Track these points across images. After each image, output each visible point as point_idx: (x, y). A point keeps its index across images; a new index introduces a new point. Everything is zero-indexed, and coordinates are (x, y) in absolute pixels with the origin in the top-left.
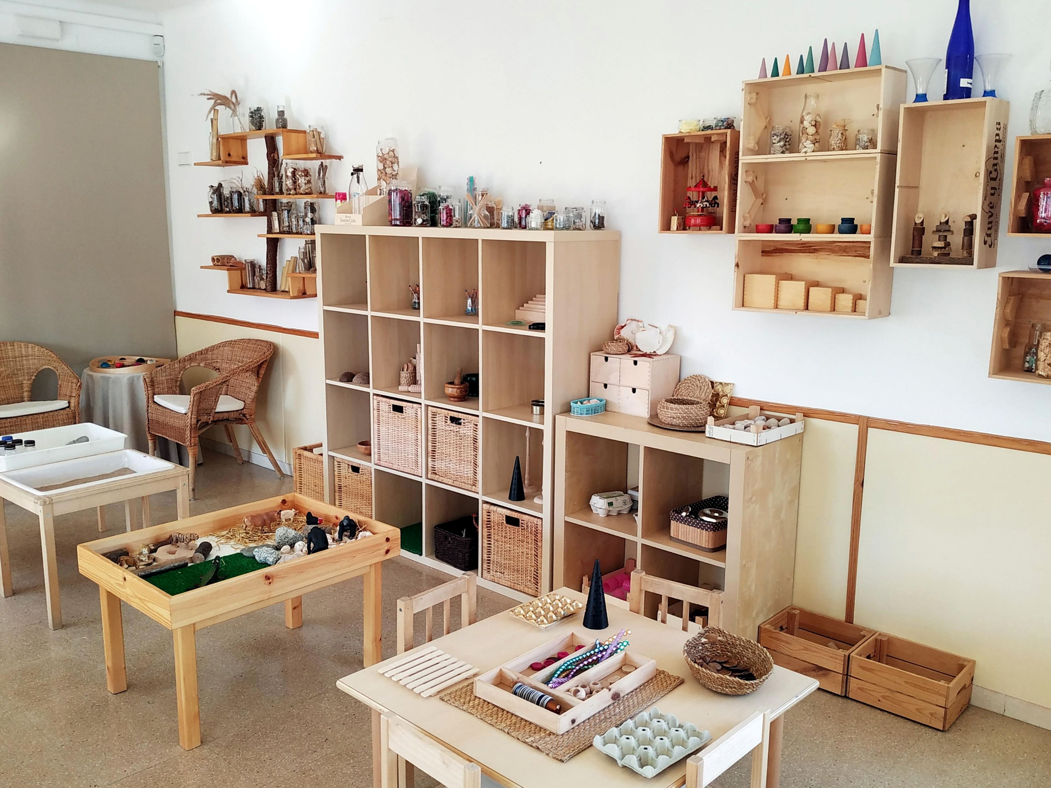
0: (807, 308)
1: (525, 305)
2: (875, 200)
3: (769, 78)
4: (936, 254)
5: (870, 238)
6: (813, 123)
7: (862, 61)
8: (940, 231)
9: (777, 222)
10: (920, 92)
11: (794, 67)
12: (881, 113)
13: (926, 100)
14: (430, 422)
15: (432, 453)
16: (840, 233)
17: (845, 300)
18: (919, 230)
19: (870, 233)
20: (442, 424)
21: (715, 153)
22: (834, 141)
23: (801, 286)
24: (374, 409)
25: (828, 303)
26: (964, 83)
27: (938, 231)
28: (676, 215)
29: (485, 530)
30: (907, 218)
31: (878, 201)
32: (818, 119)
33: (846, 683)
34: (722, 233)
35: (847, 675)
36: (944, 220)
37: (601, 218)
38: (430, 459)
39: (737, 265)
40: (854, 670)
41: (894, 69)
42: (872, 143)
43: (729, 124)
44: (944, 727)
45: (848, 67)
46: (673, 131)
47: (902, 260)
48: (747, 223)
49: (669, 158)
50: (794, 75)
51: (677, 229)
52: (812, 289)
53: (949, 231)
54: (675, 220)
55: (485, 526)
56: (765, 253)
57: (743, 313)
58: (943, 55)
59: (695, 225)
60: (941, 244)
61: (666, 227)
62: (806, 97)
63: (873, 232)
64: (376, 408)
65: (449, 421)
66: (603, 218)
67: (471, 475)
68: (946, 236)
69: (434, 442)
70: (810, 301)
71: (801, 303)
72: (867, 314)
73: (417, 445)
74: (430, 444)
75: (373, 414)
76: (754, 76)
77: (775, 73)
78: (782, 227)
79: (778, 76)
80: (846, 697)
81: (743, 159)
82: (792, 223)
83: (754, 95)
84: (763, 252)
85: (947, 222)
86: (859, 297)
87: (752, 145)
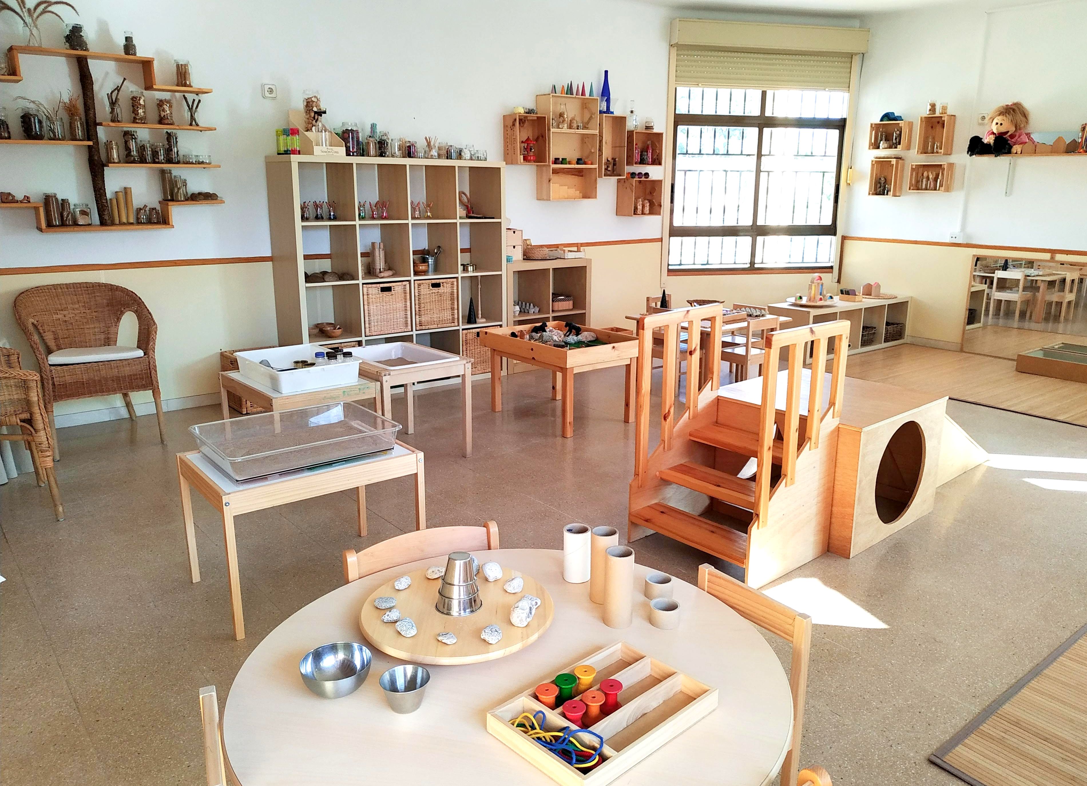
5: (596, 166)
14: (416, 291)
15: (418, 313)
20: (424, 290)
24: (363, 295)
29: (464, 346)
31: (599, 152)
64: (365, 293)
65: (431, 287)
69: (419, 304)
73: (406, 310)
74: (417, 306)
75: (362, 300)
78: (557, 161)
81: (552, 130)
82: (560, 160)
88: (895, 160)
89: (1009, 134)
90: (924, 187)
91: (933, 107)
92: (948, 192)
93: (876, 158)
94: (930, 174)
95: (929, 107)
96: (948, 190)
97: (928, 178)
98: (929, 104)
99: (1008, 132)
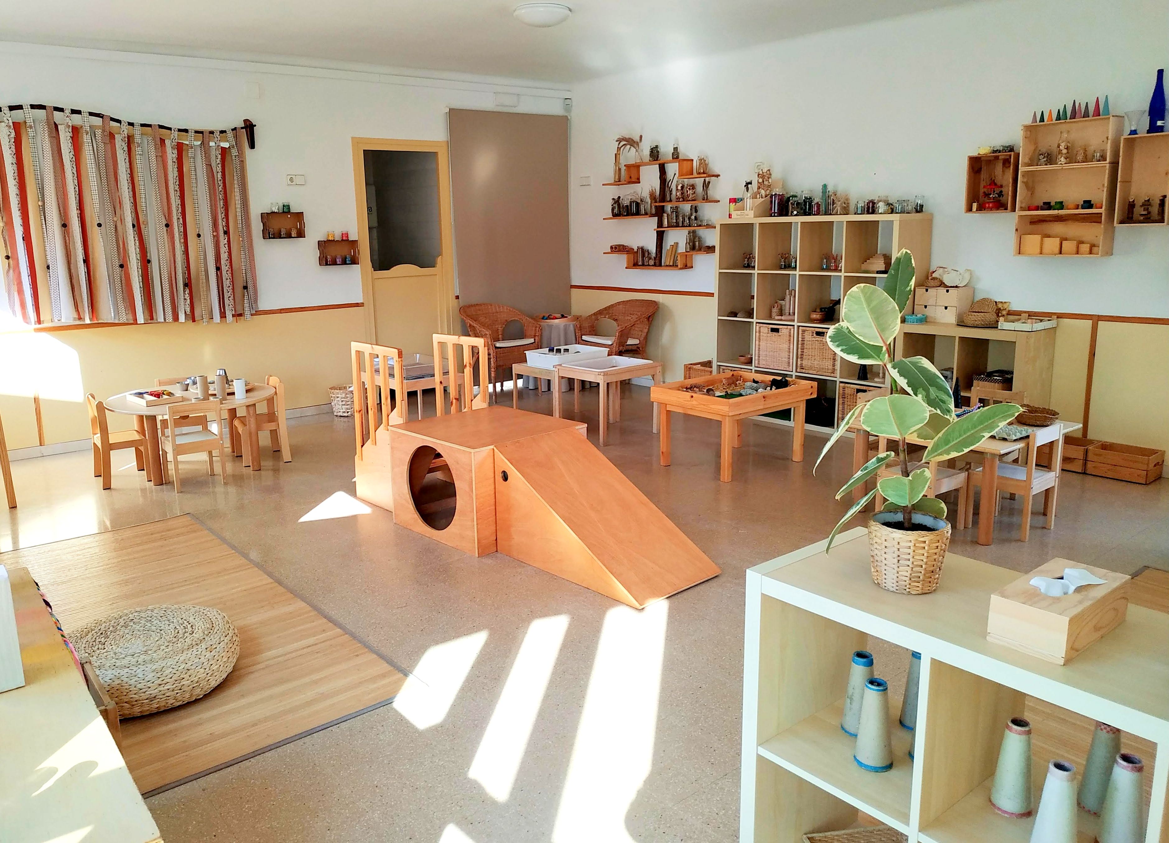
0: (1061, 253)
1: (868, 261)
2: (1105, 190)
3: (1038, 123)
4: (1142, 218)
5: (1102, 211)
6: (1066, 147)
7: (1097, 113)
8: (1145, 205)
9: (1042, 204)
10: (1133, 129)
11: (1054, 116)
12: (1109, 141)
13: (1137, 134)
14: (800, 336)
15: (800, 356)
16: (1082, 209)
17: (1085, 247)
18: (1131, 206)
19: (1102, 208)
20: (808, 336)
21: (999, 166)
22: (1080, 157)
23: (1057, 241)
24: (756, 332)
25: (1074, 249)
26: (1159, 123)
27: (1143, 205)
28: (975, 202)
29: (841, 399)
30: (1125, 198)
31: (1107, 191)
32: (1069, 145)
33: (1085, 465)
34: (1006, 212)
35: (1086, 460)
36: (1147, 199)
37: (922, 206)
38: (799, 360)
39: (1017, 230)
40: (1090, 456)
41: (1117, 116)
42: (1103, 158)
43: (1011, 149)
44: (1146, 481)
45: (1089, 117)
46: (975, 154)
47: (1122, 222)
48: (1023, 205)
49: (971, 170)
50: (1054, 121)
51: (977, 210)
52: (1064, 242)
53: (1150, 205)
54: (975, 206)
55: (841, 397)
56: (1032, 223)
57: (1020, 257)
58: (1147, 108)
59: (989, 207)
60: (1145, 213)
61: (970, 209)
62: (1061, 132)
63: (1104, 207)
64: (757, 331)
65: (815, 335)
66: (923, 205)
67: (831, 367)
68: (1148, 208)
69: (803, 349)
70: (1063, 249)
71: (1057, 250)
72: (1100, 253)
73: (789, 352)
74: (799, 350)
75: (754, 335)
76: (1029, 121)
77: (1042, 119)
78: (1046, 206)
79: (1044, 121)
80: (1085, 473)
81: (1022, 169)
82: (1052, 204)
83: (1029, 133)
84: (1030, 222)
85: (1149, 200)
86: (1093, 246)
87: (1027, 160)
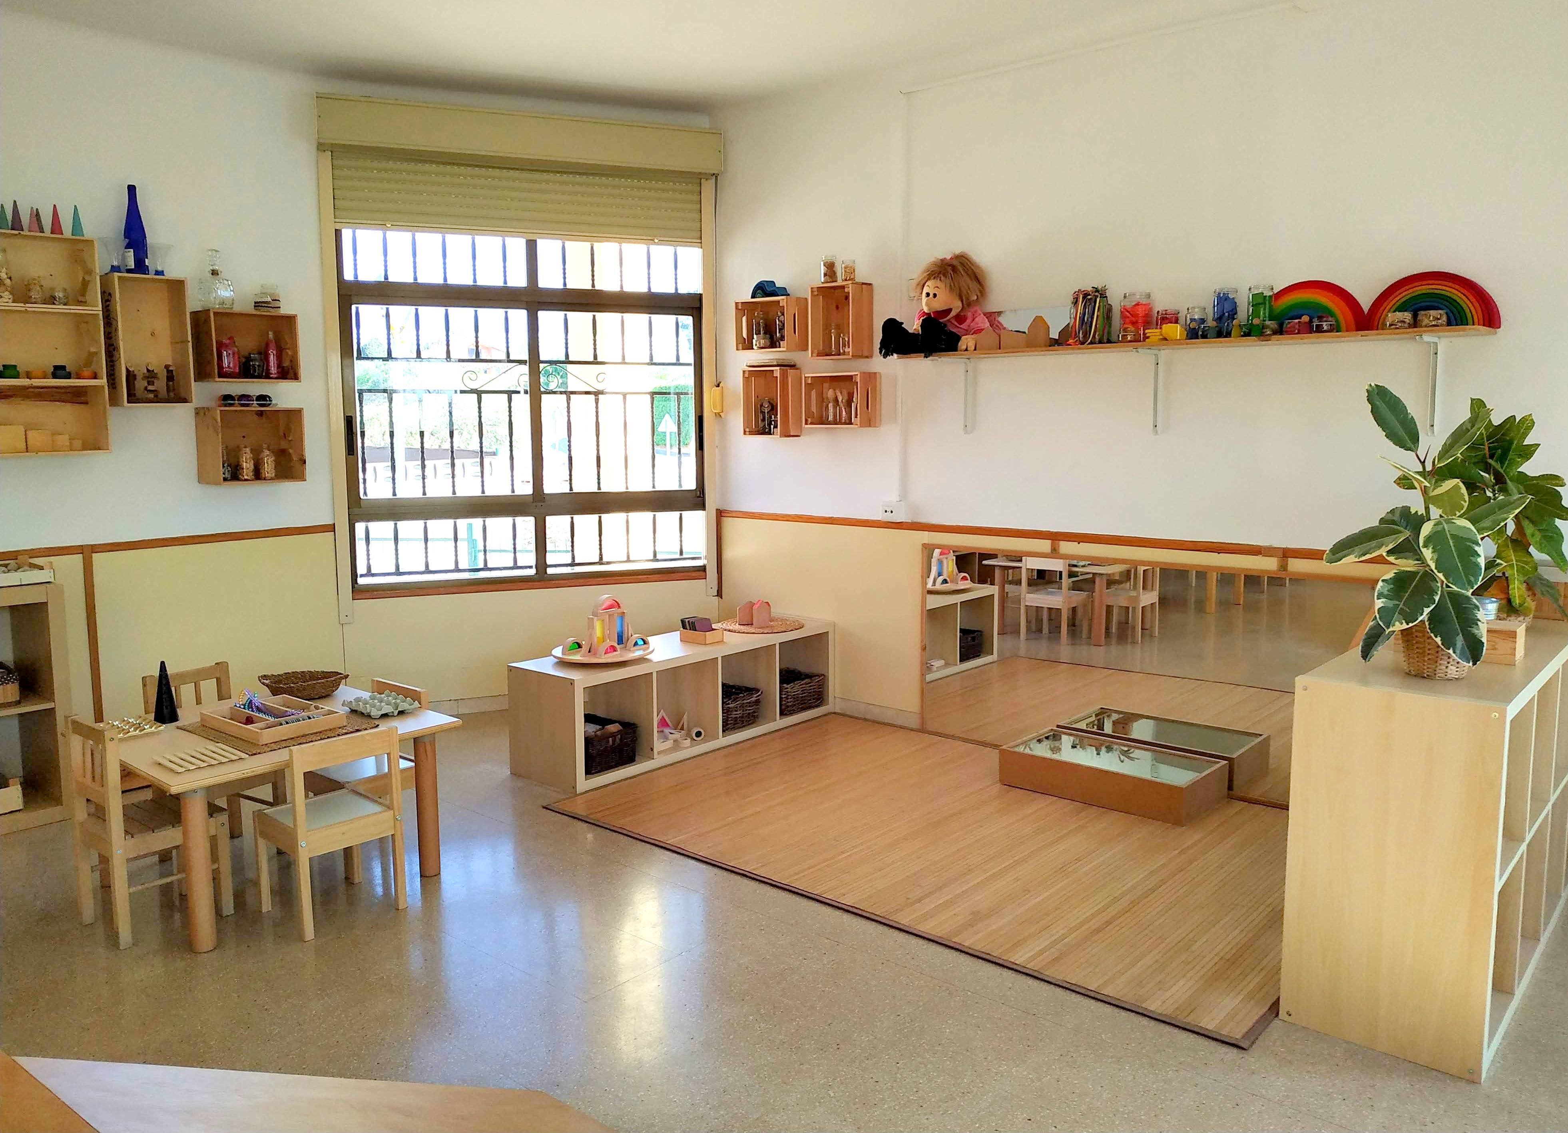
8: (148, 377)
10: (115, 264)
16: (54, 378)
17: (63, 440)
18: (131, 377)
23: (19, 430)
25: (48, 443)
27: (145, 377)
36: (150, 368)
52: (29, 432)
53: (155, 377)
63: (104, 377)
68: (154, 382)
70: (29, 443)
71: (21, 445)
85: (153, 369)
86: (71, 438)
88: (778, 368)
89: (953, 314)
90: (831, 418)
91: (830, 267)
92: (870, 426)
93: (750, 366)
94: (839, 394)
95: (823, 269)
96: (869, 422)
97: (836, 400)
98: (822, 263)
99: (950, 310)
